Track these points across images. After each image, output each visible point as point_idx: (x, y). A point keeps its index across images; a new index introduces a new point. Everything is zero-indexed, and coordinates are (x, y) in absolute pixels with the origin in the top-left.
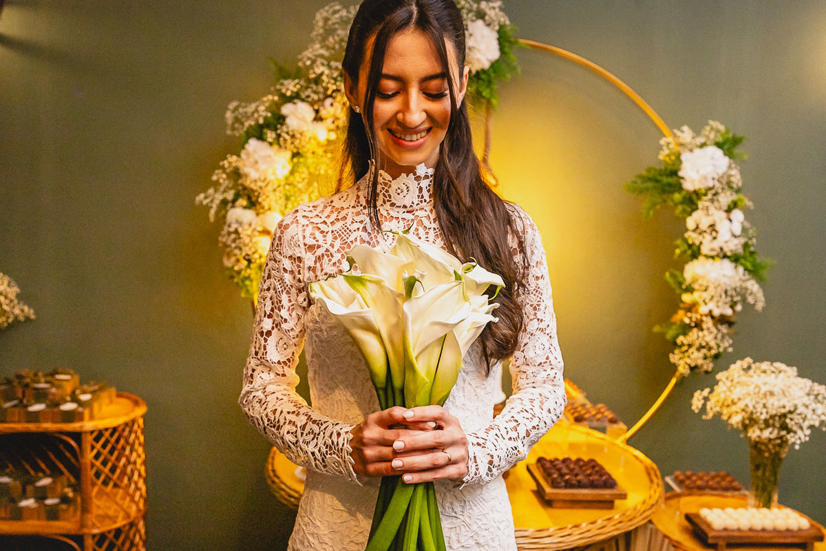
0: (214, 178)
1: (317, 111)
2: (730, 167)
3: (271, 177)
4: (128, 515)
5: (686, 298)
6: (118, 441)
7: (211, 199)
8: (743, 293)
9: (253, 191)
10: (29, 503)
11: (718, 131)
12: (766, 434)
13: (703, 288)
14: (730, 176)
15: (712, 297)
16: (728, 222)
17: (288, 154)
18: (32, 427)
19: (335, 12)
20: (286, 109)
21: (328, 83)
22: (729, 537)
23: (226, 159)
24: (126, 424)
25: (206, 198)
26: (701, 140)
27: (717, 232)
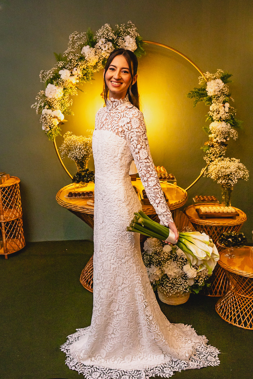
0: (36, 99)
1: (72, 73)
2: (224, 87)
3: (56, 98)
4: (16, 216)
5: (210, 136)
6: (11, 191)
7: (36, 106)
8: (229, 133)
9: (50, 103)
11: (222, 73)
12: (223, 182)
13: (214, 132)
14: (223, 90)
15: (217, 135)
16: (224, 108)
17: (62, 89)
19: (76, 35)
20: (61, 72)
21: (74, 62)
22: (207, 215)
23: (40, 92)
24: (13, 186)
25: (34, 106)
26: (214, 77)
27: (219, 111)
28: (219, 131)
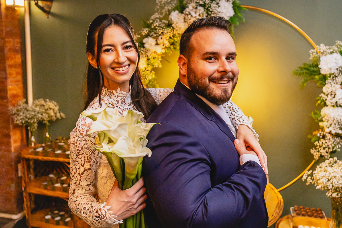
5: (321, 124)
10: (58, 185)
11: (341, 46)
12: (335, 195)
13: (327, 121)
15: (331, 125)
17: (145, 59)
18: (55, 159)
20: (145, 40)
21: (159, 30)
26: (331, 50)
27: (335, 95)
28: (334, 120)
